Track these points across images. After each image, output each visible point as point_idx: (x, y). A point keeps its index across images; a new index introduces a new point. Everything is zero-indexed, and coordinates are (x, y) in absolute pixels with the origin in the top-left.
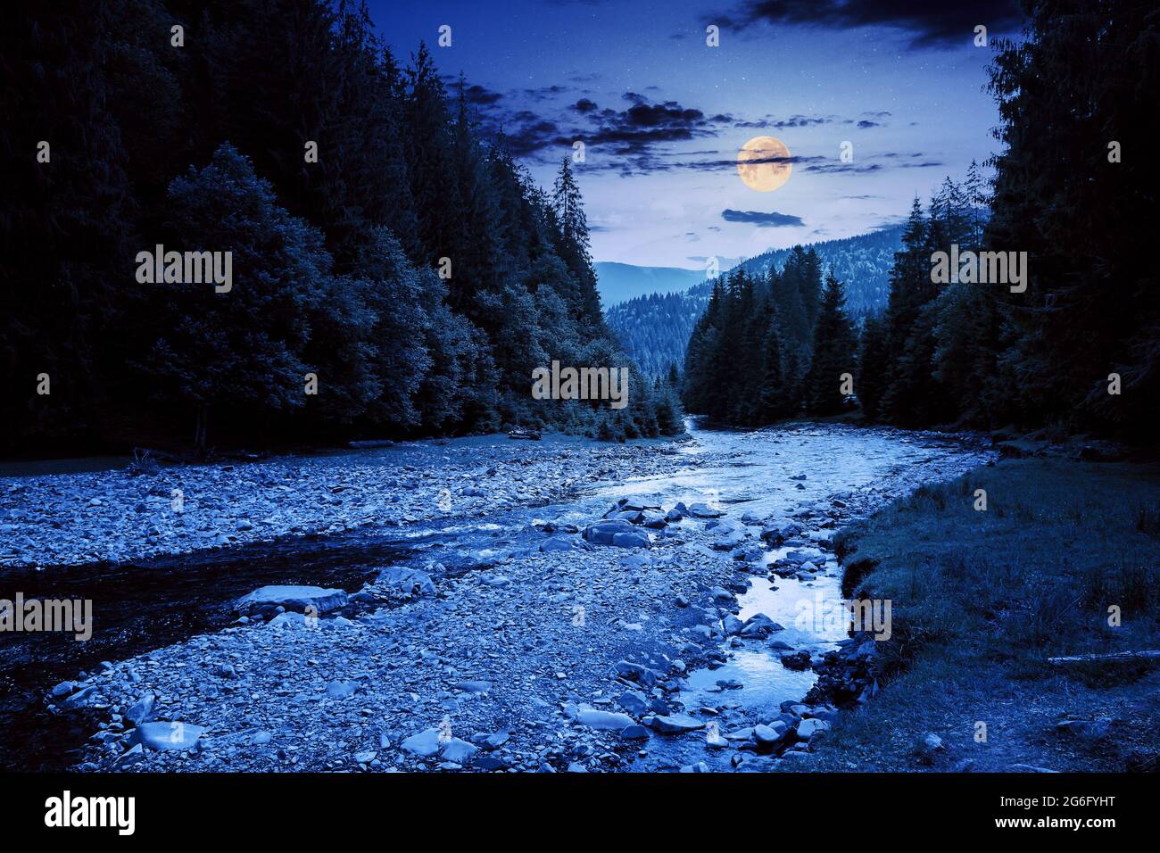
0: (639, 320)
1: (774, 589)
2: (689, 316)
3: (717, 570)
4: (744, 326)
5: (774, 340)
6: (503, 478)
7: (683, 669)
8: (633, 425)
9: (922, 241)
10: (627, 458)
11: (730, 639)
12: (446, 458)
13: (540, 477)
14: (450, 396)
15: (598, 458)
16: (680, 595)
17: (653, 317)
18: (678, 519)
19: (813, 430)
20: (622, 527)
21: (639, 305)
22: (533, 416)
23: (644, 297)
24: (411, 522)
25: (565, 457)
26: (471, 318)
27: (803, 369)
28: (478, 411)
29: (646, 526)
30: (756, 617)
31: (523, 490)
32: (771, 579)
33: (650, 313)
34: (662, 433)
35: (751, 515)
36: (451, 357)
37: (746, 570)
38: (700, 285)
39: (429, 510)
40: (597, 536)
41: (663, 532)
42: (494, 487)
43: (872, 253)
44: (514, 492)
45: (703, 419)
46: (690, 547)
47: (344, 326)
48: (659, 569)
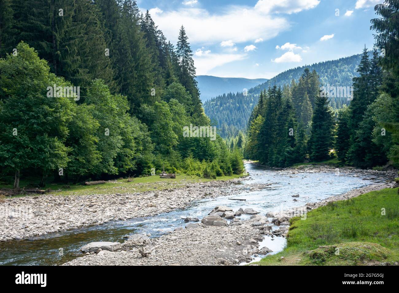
0: (222, 108)
1: (272, 240)
2: (249, 105)
3: (252, 234)
4: (276, 115)
5: (291, 122)
6: (162, 198)
7: (238, 262)
8: (220, 170)
9: (368, 71)
10: (217, 187)
11: (254, 255)
12: (134, 189)
13: (178, 197)
14: (131, 158)
15: (203, 187)
16: (238, 241)
17: (229, 106)
18: (239, 215)
19: (312, 169)
20: (217, 218)
21: (222, 99)
22: (171, 166)
23: (224, 95)
24: (129, 219)
25: (188, 187)
26: (139, 118)
27: (307, 138)
28: (144, 165)
29: (226, 218)
30: (264, 248)
31: (172, 204)
32: (272, 237)
33: (228, 104)
34: (234, 173)
35: (270, 213)
36: (131, 140)
37: (263, 233)
38: (255, 88)
39: (135, 213)
40: (207, 222)
41: (233, 220)
42: (159, 202)
43: (351, 67)
44: (168, 205)
45: (256, 163)
46: (243, 226)
47: (84, 128)
48: (231, 233)
